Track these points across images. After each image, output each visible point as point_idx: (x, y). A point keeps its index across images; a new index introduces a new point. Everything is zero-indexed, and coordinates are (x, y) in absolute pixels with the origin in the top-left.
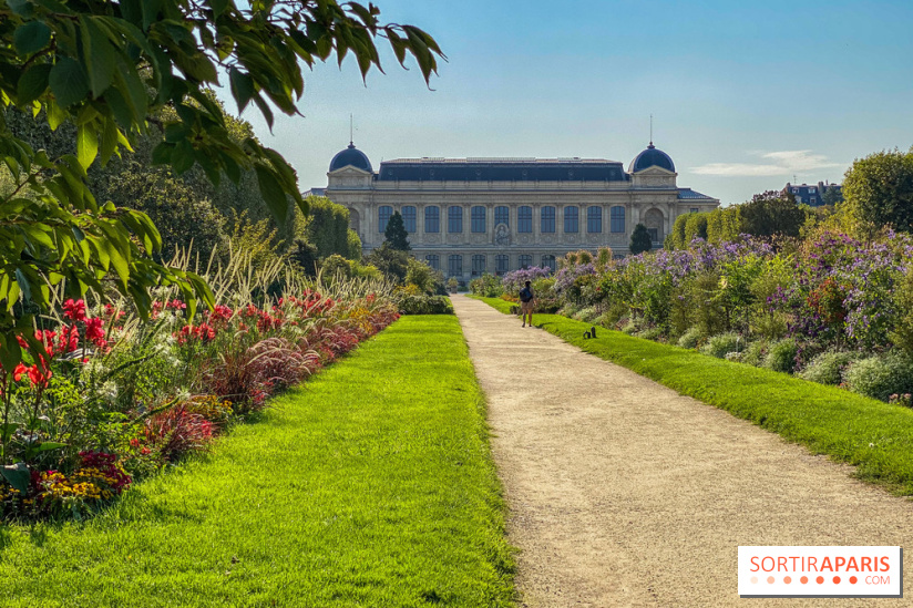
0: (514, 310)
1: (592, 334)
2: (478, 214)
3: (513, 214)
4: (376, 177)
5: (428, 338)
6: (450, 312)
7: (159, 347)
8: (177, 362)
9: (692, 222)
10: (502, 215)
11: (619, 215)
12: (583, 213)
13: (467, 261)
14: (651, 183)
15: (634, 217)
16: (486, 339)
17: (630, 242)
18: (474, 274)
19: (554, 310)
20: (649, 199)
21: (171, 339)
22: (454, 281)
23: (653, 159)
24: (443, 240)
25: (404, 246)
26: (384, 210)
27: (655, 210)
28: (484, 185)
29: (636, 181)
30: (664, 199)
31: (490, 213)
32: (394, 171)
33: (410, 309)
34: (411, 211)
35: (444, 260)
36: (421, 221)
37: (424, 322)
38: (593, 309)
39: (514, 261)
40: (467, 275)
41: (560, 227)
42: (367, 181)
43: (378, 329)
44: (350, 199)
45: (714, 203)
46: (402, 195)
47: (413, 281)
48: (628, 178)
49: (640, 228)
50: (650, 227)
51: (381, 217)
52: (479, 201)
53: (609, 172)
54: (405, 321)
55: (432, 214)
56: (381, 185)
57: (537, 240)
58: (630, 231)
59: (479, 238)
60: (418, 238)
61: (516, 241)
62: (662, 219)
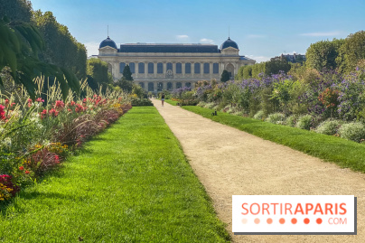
0: (178, 104)
1: (215, 114)
2: (160, 66)
3: (174, 66)
4: (119, 51)
5: (146, 115)
6: (152, 105)
7: (32, 120)
8: (41, 126)
9: (246, 69)
10: (169, 66)
11: (216, 67)
12: (202, 66)
13: (155, 85)
14: (229, 53)
15: (222, 68)
16: (170, 116)
17: (220, 77)
18: (158, 90)
19: (195, 104)
20: (228, 60)
21: (38, 115)
22: (150, 93)
23: (230, 44)
24: (146, 77)
25: (131, 79)
26: (122, 64)
27: (230, 65)
28: (162, 54)
29: (223, 53)
30: (234, 60)
31: (165, 66)
32: (125, 49)
33: (136, 104)
34: (133, 64)
35: (146, 85)
36: (137, 69)
37: (143, 109)
38: (212, 104)
39: (174, 85)
40: (155, 90)
41: (193, 71)
42: (115, 52)
43: (125, 112)
44: (108, 60)
45: (253, 62)
46: (129, 58)
47: (135, 92)
48: (220, 52)
49: (225, 72)
50: (229, 71)
51: (121, 67)
52: (160, 61)
53: (213, 49)
54: (135, 109)
55: (141, 66)
56: (120, 54)
57: (183, 77)
58: (221, 73)
59: (160, 75)
60: (136, 75)
61: (175, 77)
62: (233, 68)
